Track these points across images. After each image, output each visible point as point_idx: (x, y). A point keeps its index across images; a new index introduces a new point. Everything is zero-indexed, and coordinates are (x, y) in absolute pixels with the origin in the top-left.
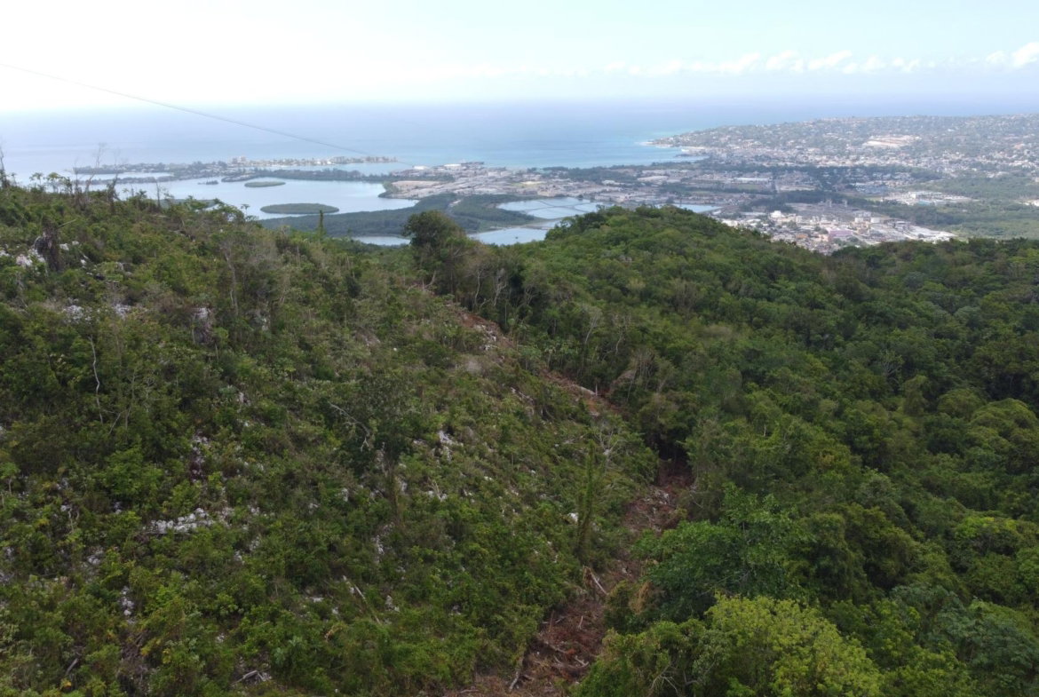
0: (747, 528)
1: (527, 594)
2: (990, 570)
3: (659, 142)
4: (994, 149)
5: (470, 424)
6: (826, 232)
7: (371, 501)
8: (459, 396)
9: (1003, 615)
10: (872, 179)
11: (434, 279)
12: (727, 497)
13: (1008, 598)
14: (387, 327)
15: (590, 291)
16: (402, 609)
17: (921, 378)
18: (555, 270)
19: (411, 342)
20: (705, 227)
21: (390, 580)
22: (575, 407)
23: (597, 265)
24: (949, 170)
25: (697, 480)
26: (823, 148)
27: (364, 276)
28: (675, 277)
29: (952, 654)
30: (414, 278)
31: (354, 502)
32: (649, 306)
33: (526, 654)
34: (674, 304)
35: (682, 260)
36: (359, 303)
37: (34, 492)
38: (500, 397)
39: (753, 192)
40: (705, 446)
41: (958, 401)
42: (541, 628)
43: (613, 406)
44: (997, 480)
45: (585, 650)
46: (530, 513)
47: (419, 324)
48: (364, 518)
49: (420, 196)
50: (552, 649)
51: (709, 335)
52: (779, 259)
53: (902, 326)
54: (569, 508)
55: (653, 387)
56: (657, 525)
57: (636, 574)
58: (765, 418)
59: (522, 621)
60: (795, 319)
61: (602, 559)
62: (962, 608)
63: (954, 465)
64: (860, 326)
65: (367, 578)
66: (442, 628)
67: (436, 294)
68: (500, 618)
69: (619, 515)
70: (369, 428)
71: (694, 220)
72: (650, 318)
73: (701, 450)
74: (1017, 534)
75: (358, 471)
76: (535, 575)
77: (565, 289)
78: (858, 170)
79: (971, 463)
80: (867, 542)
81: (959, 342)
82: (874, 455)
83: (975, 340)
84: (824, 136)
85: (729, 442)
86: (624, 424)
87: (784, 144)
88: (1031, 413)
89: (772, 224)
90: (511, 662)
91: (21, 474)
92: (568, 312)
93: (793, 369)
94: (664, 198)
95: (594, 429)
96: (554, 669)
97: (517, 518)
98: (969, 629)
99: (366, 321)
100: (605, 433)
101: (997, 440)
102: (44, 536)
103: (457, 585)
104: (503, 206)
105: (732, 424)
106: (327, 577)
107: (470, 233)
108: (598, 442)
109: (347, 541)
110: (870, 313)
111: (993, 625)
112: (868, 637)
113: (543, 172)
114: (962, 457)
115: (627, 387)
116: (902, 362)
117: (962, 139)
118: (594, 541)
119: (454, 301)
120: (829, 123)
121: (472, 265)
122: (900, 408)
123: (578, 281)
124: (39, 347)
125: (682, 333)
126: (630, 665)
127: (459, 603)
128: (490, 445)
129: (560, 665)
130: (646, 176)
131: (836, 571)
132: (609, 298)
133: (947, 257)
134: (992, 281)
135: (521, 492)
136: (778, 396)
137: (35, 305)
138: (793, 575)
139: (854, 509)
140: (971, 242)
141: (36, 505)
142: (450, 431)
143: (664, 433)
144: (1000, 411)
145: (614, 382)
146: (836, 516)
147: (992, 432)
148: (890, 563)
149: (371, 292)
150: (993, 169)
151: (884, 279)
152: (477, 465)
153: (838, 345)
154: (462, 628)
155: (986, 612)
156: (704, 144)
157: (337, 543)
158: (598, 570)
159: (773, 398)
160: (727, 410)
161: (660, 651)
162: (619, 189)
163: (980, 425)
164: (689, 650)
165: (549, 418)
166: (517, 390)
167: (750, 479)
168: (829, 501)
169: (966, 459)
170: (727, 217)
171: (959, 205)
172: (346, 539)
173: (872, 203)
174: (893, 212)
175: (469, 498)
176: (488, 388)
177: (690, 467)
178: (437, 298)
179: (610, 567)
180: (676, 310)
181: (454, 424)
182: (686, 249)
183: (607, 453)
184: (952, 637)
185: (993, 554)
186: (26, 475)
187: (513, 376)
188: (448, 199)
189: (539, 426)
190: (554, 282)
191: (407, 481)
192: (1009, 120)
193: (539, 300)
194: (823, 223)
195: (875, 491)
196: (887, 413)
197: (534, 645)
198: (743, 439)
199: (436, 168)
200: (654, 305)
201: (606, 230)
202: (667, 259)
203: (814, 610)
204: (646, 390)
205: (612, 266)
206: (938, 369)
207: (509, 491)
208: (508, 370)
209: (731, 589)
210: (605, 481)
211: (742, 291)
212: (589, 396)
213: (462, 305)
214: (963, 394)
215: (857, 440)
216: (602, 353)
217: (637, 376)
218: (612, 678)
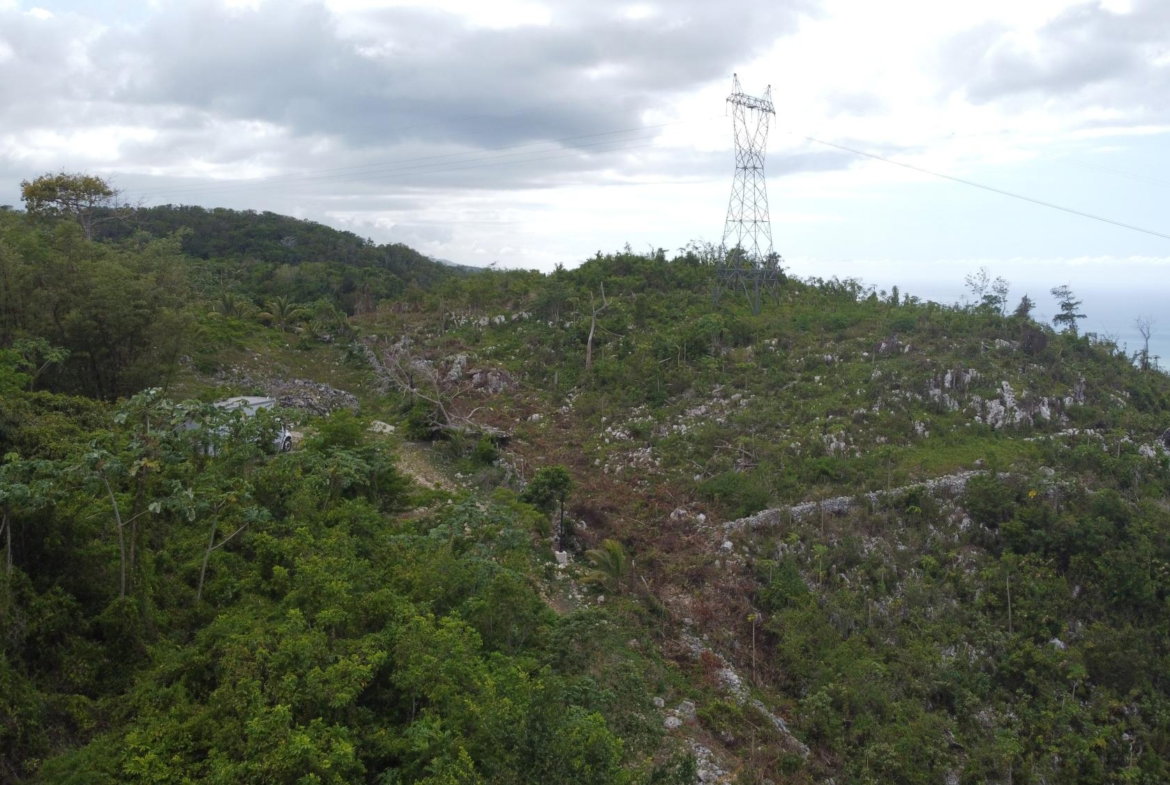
37: (1098, 705)
91: (1088, 680)
102: (1097, 759)
124: (1142, 547)
137: (1148, 501)
141: (1097, 721)
186: (1094, 683)
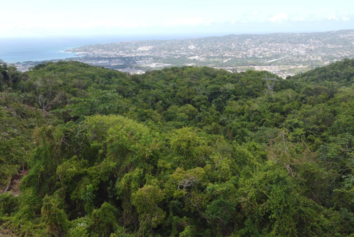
3: (67, 51)
4: (176, 49)
10: (141, 60)
24: (164, 56)
26: (124, 51)
78: (137, 57)
84: (125, 47)
87: (112, 50)
113: (23, 63)
117: (166, 46)
120: (125, 43)
150: (176, 55)
156: (84, 51)
173: (142, 67)
192: (179, 41)
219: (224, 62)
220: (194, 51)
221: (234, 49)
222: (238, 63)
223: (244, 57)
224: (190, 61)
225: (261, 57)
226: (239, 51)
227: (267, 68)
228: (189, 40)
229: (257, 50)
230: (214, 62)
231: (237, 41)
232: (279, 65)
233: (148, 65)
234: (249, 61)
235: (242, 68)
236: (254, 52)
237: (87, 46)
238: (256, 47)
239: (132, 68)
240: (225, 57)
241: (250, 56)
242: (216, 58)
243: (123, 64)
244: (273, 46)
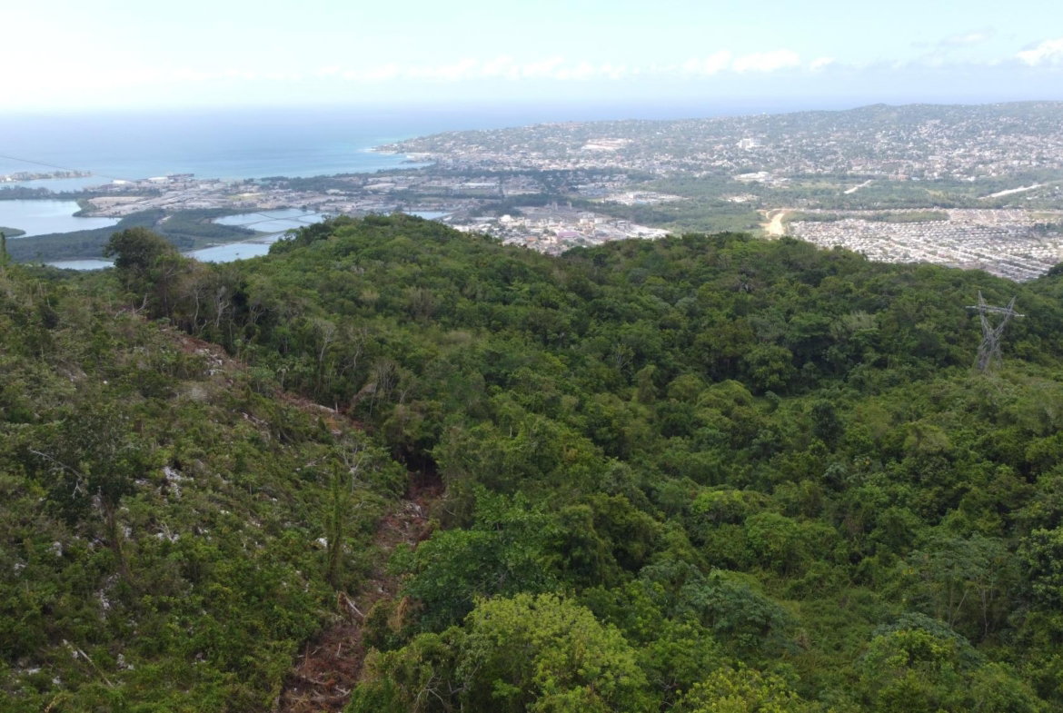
0: (501, 528)
1: (278, 629)
2: (723, 540)
3: (382, 148)
4: (697, 150)
5: (199, 456)
6: (554, 234)
7: (90, 552)
8: (185, 427)
9: (738, 579)
10: (593, 181)
11: (145, 303)
12: (479, 500)
13: (740, 563)
14: (94, 358)
15: (322, 305)
16: (137, 667)
17: (651, 368)
18: (281, 284)
19: (123, 372)
20: (436, 233)
21: (120, 636)
22: (314, 427)
23: (329, 279)
24: (660, 171)
25: (448, 488)
26: (544, 152)
27: (62, 303)
28: (410, 285)
29: (696, 622)
30: (123, 303)
31: (69, 556)
32: (386, 316)
33: (283, 692)
34: (410, 313)
35: (416, 268)
36: (58, 334)
38: (231, 424)
39: (481, 197)
40: (453, 453)
41: (685, 386)
42: (297, 662)
43: (356, 422)
44: (723, 456)
45: (345, 678)
46: (274, 543)
47: (131, 352)
48: (83, 572)
49: (123, 213)
50: (310, 683)
51: (449, 342)
52: (511, 262)
53: (631, 320)
54: (316, 533)
55: (395, 398)
56: (410, 539)
57: (393, 591)
58: (511, 419)
59: (274, 659)
60: (531, 319)
61: (356, 582)
62: (703, 579)
63: (686, 447)
64: (593, 323)
65: (92, 638)
66: (185, 680)
67: (149, 319)
68: (250, 659)
69: (370, 534)
70: (80, 472)
71: (425, 227)
72: (387, 328)
73: (449, 457)
74: (744, 503)
75: (71, 521)
76: (286, 607)
77: (294, 305)
78: (579, 173)
79: (700, 442)
80: (615, 528)
81: (681, 332)
82: (616, 446)
83: (695, 328)
84: (546, 140)
85: (477, 446)
86: (369, 440)
87: (508, 148)
88: (747, 392)
89: (502, 228)
90: (267, 703)
92: (299, 328)
93: (534, 368)
94: (392, 206)
95: (337, 448)
96: (313, 703)
97: (261, 550)
98: (710, 597)
99: (67, 353)
100: (349, 450)
101: (720, 419)
103: (198, 631)
104: (219, 221)
105: (478, 428)
106: (43, 643)
107: (183, 251)
108: (342, 461)
109: (65, 600)
110: (601, 310)
111: (730, 591)
112: (621, 618)
113: (261, 183)
114: (692, 438)
115: (369, 401)
116: (632, 354)
117: (670, 141)
118: (346, 565)
119: (171, 324)
120: (549, 127)
121: (188, 284)
122: (634, 398)
123: (308, 296)
125: (421, 341)
126: (392, 682)
127: (203, 650)
128: (224, 476)
129: (320, 698)
130: (372, 183)
131: (588, 560)
132: (343, 311)
133: (665, 252)
134: (706, 272)
135: (262, 523)
136: (521, 396)
138: (548, 570)
139: (600, 499)
140: (684, 237)
142: (177, 465)
143: (410, 445)
144: (721, 392)
145: (355, 397)
146: (584, 507)
147: (716, 412)
148: (636, 546)
149: (71, 321)
150: (699, 169)
151: (610, 276)
152: (211, 499)
153: (573, 342)
154: (209, 676)
155: (723, 579)
156: (429, 150)
157: (52, 604)
158: (352, 593)
159: (515, 398)
160: (473, 415)
161: (423, 663)
162: (345, 198)
163: (705, 406)
164: (452, 659)
165: (287, 441)
166: (250, 415)
167: (499, 481)
168: (577, 495)
169: (696, 439)
170: (458, 223)
171: (672, 204)
172: (63, 598)
173: (595, 204)
174: (614, 212)
175: (205, 535)
176: (217, 416)
177: (440, 476)
178: (150, 323)
179: (365, 589)
180: (414, 319)
181: (181, 457)
182: (419, 257)
183: (352, 471)
184: (695, 607)
185: (725, 525)
187: (244, 400)
188: (156, 216)
189: (277, 450)
190: (282, 298)
191: (132, 526)
192: (708, 123)
193: (267, 317)
194: (550, 225)
195: (618, 479)
196: (623, 404)
197: (290, 681)
198: (490, 442)
199: (139, 182)
200: (391, 315)
201: (333, 241)
202: (400, 268)
203: (571, 600)
204: (389, 403)
205: (342, 277)
206: (665, 358)
207: (250, 523)
208: (239, 396)
209: (490, 592)
210: (353, 500)
211: (479, 296)
212: (329, 415)
213: (180, 329)
214: (688, 380)
215: (598, 432)
216: (339, 369)
217: (378, 389)
218: (375, 699)
219: (847, 192)
220: (754, 155)
221: (884, 152)
222: (894, 196)
223: (914, 179)
224: (740, 188)
225: (972, 179)
226: (897, 157)
227: (990, 217)
228: (740, 121)
229: (959, 156)
230: (815, 193)
231: (893, 127)
232: (1029, 207)
233: (612, 198)
234: (932, 192)
235: (903, 214)
236: (948, 164)
237: (437, 136)
238: (955, 147)
239: (565, 204)
240: (853, 176)
241: (935, 174)
242: (821, 180)
243: (539, 192)
244: (1012, 144)
